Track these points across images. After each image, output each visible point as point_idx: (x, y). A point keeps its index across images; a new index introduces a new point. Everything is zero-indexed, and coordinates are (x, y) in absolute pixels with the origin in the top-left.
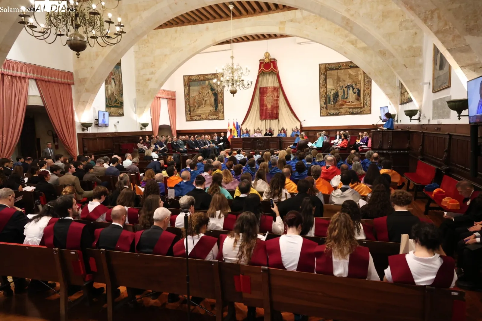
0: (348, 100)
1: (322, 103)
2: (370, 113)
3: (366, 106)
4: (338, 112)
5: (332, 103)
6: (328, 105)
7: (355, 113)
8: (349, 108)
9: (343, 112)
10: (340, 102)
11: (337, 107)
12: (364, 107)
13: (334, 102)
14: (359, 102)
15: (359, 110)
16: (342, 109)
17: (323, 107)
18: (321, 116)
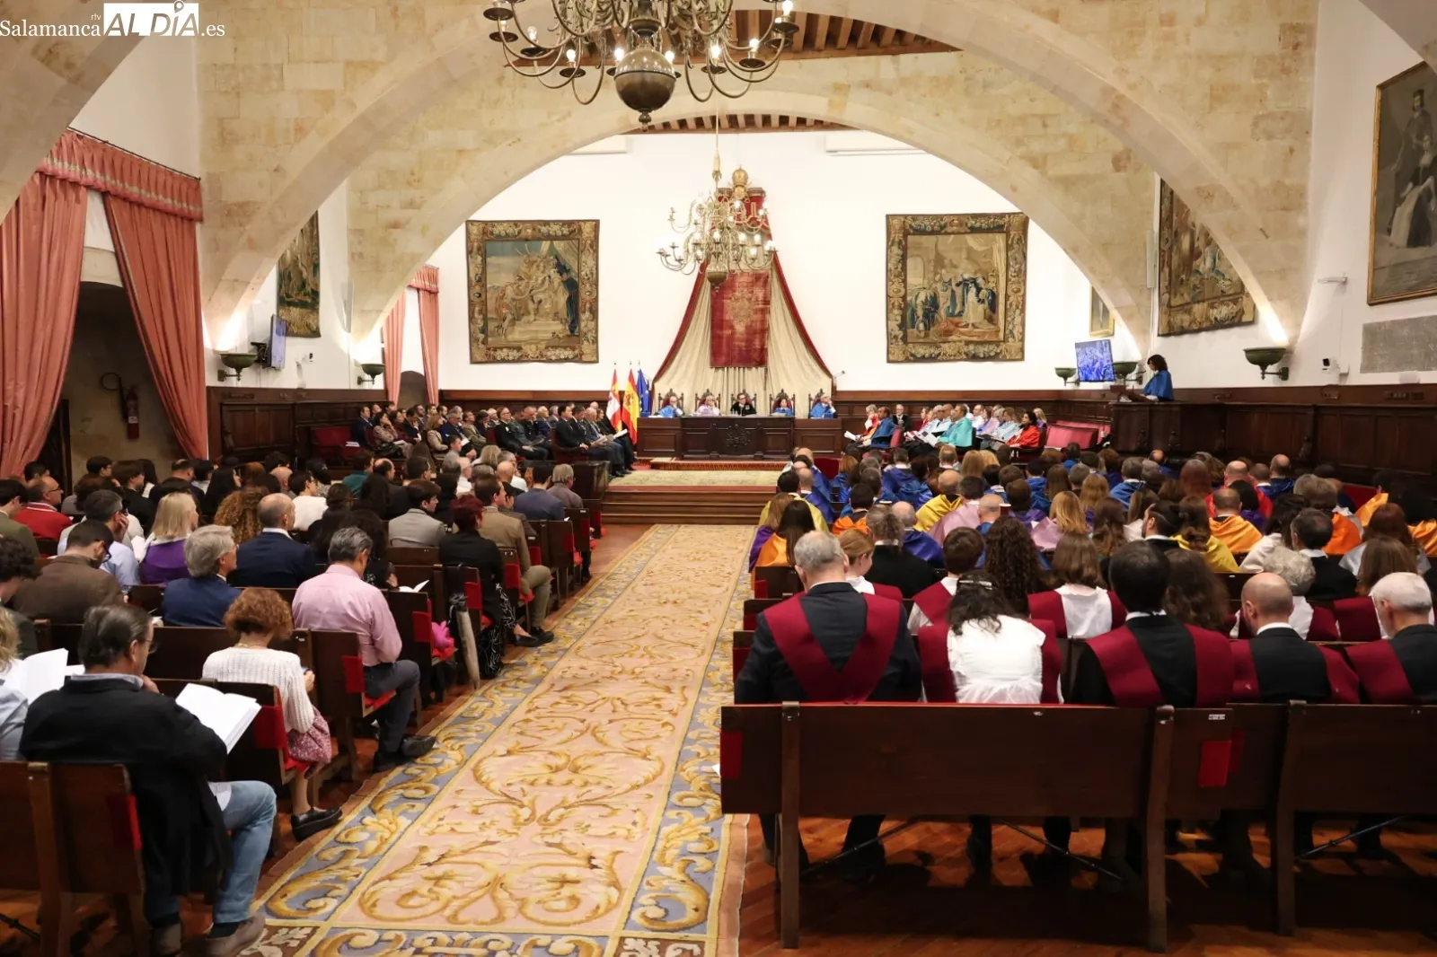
0: (964, 320)
1: (894, 325)
2: (1022, 359)
3: (1010, 339)
4: (937, 352)
5: (921, 326)
6: (910, 330)
7: (982, 355)
8: (968, 343)
9: (949, 351)
10: (943, 326)
11: (933, 337)
12: (1005, 341)
13: (925, 325)
14: (992, 327)
15: (992, 349)
16: (946, 345)
17: (896, 337)
18: (889, 361)
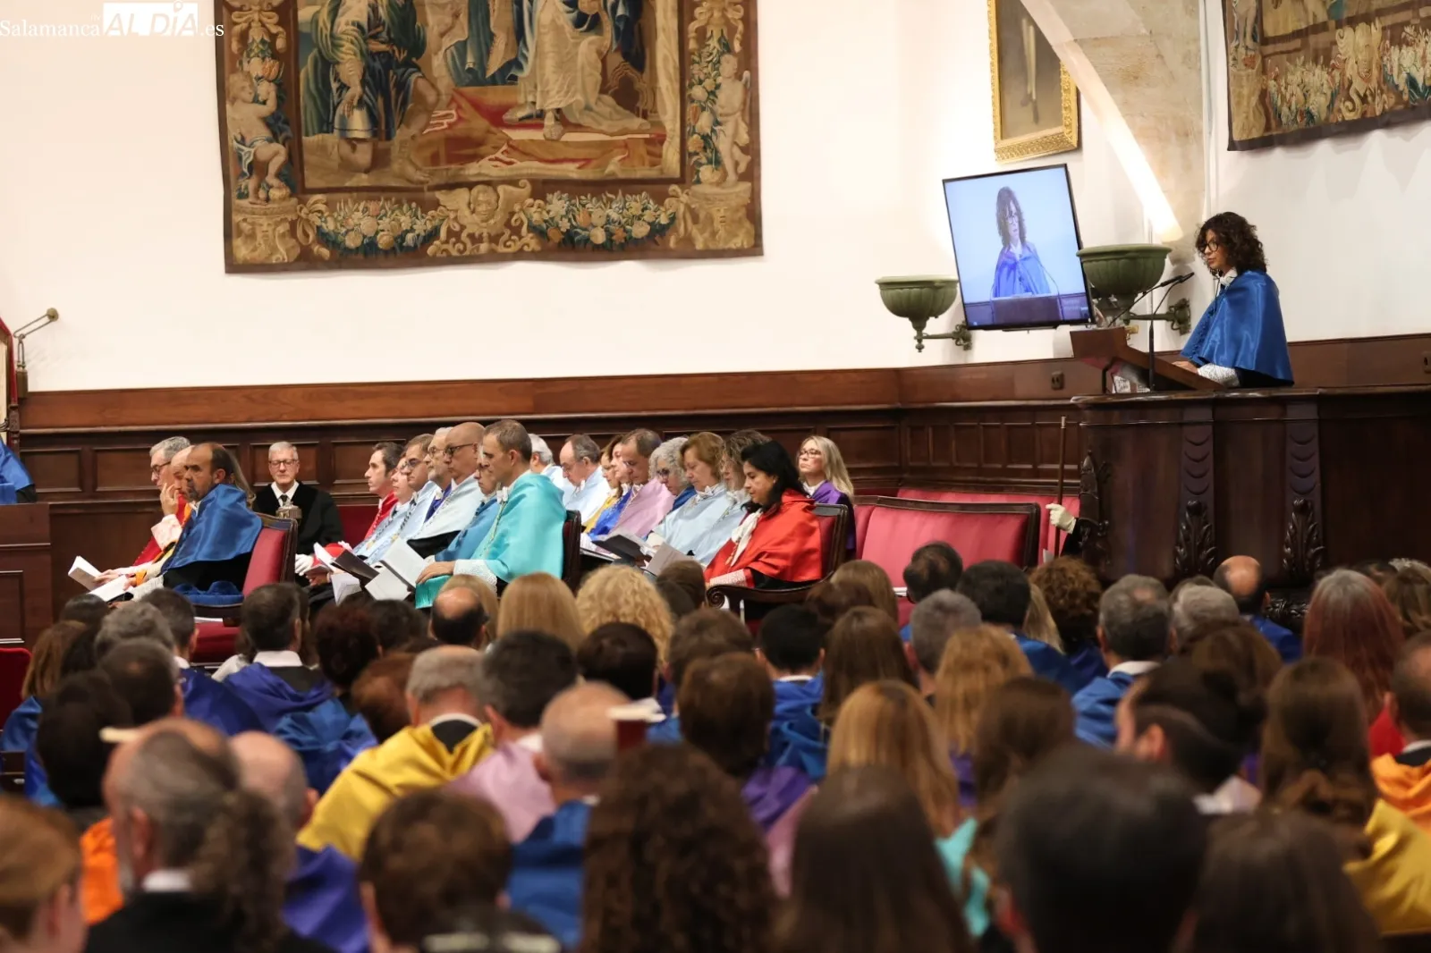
0: (523, 98)
1: (248, 118)
2: (755, 248)
3: (706, 172)
4: (422, 226)
5: (358, 123)
6: (310, 140)
7: (599, 237)
8: (542, 188)
9: (472, 223)
10: (444, 120)
11: (407, 167)
12: (686, 177)
13: (373, 118)
14: (637, 122)
15: (638, 213)
16: (462, 196)
17: (258, 168)
18: (234, 266)
